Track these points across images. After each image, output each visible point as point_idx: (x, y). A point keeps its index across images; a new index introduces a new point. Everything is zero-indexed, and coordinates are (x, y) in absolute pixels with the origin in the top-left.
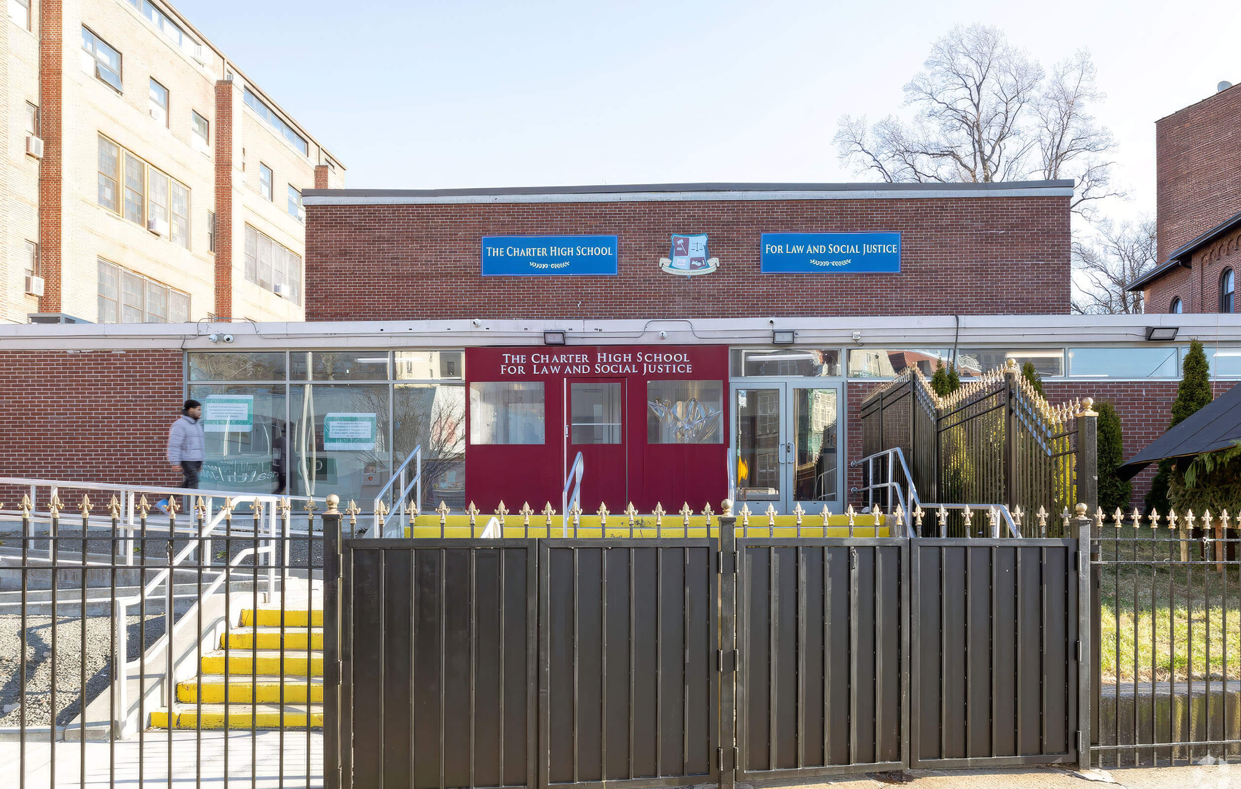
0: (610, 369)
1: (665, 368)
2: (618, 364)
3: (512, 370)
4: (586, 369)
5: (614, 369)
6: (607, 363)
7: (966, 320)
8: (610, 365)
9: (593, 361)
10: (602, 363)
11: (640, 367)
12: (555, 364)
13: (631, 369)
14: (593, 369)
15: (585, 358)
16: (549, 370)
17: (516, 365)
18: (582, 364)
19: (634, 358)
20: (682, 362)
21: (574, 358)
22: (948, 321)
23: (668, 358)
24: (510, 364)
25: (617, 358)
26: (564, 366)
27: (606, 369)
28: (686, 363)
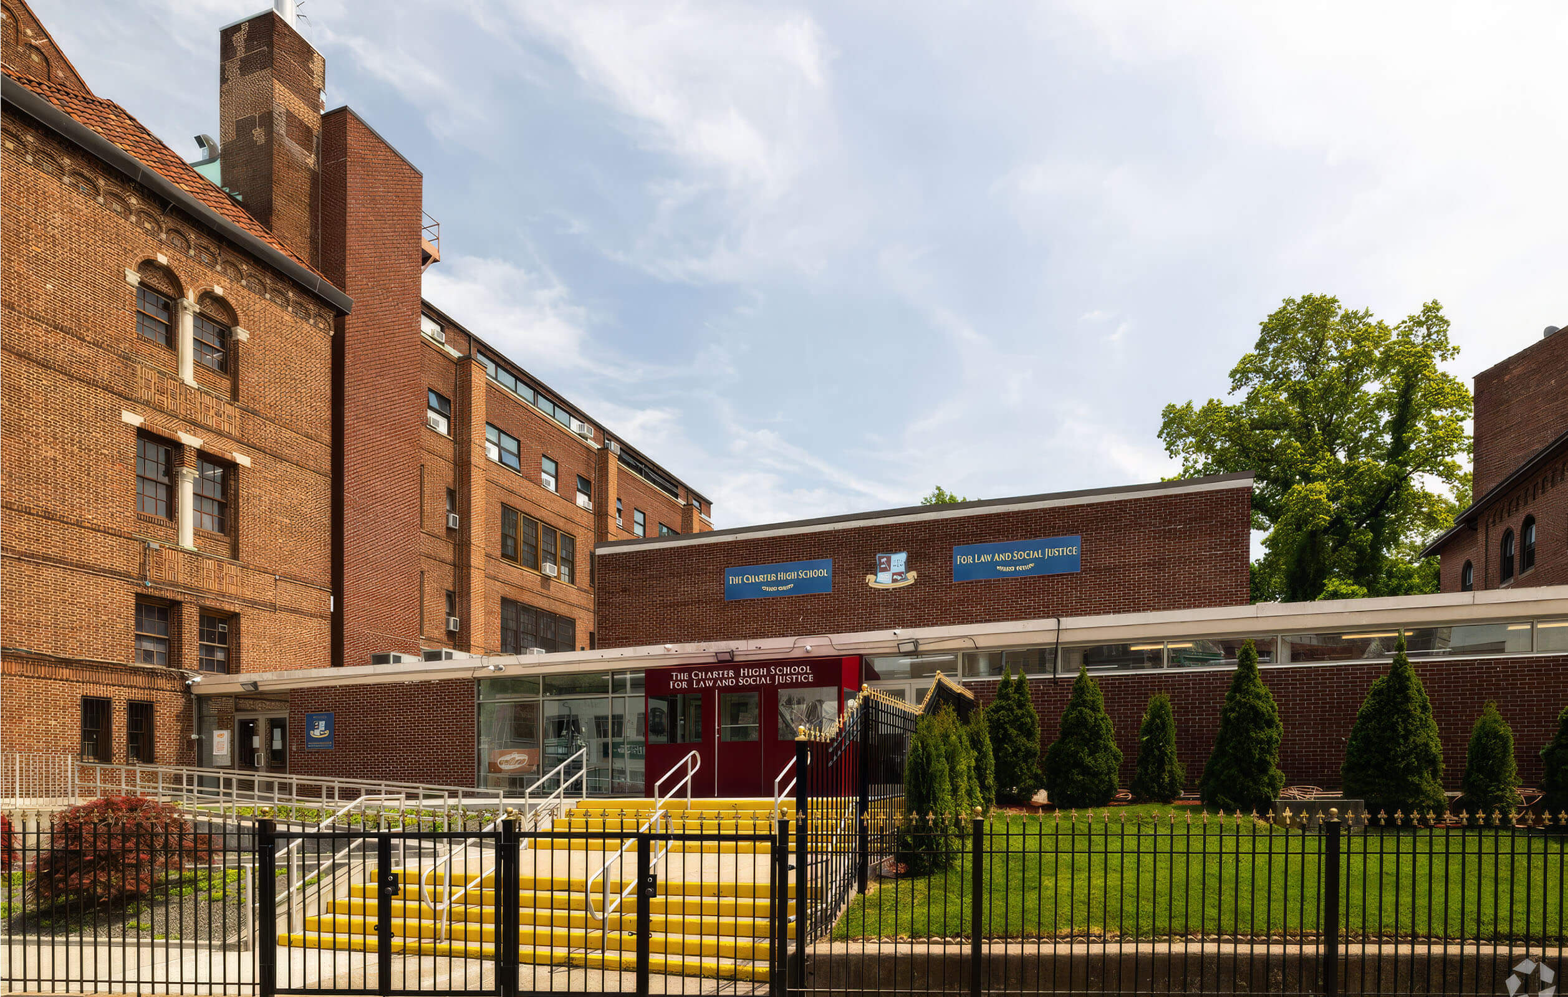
0: (751, 681)
1: (792, 679)
2: (756, 676)
3: (678, 685)
4: (732, 682)
5: (754, 681)
6: (748, 676)
7: (1067, 622)
8: (750, 677)
9: (737, 675)
10: (744, 677)
11: (773, 678)
12: (710, 679)
13: (766, 680)
14: (737, 681)
15: (731, 673)
16: (705, 684)
17: (681, 681)
18: (729, 678)
19: (769, 671)
20: (806, 673)
21: (723, 674)
22: (1050, 623)
23: (795, 670)
24: (677, 680)
25: (756, 672)
26: (715, 680)
27: (747, 681)
28: (808, 674)
